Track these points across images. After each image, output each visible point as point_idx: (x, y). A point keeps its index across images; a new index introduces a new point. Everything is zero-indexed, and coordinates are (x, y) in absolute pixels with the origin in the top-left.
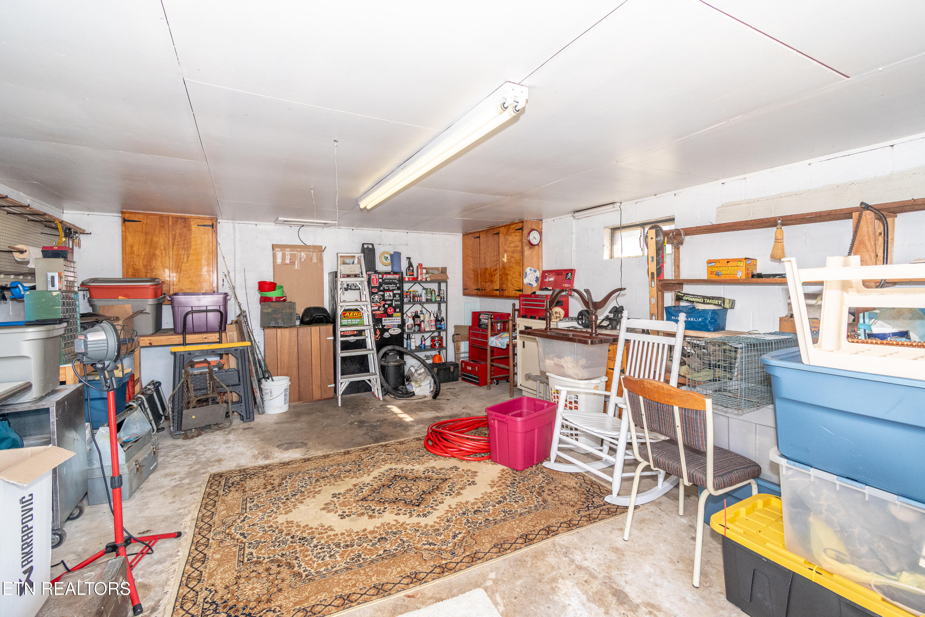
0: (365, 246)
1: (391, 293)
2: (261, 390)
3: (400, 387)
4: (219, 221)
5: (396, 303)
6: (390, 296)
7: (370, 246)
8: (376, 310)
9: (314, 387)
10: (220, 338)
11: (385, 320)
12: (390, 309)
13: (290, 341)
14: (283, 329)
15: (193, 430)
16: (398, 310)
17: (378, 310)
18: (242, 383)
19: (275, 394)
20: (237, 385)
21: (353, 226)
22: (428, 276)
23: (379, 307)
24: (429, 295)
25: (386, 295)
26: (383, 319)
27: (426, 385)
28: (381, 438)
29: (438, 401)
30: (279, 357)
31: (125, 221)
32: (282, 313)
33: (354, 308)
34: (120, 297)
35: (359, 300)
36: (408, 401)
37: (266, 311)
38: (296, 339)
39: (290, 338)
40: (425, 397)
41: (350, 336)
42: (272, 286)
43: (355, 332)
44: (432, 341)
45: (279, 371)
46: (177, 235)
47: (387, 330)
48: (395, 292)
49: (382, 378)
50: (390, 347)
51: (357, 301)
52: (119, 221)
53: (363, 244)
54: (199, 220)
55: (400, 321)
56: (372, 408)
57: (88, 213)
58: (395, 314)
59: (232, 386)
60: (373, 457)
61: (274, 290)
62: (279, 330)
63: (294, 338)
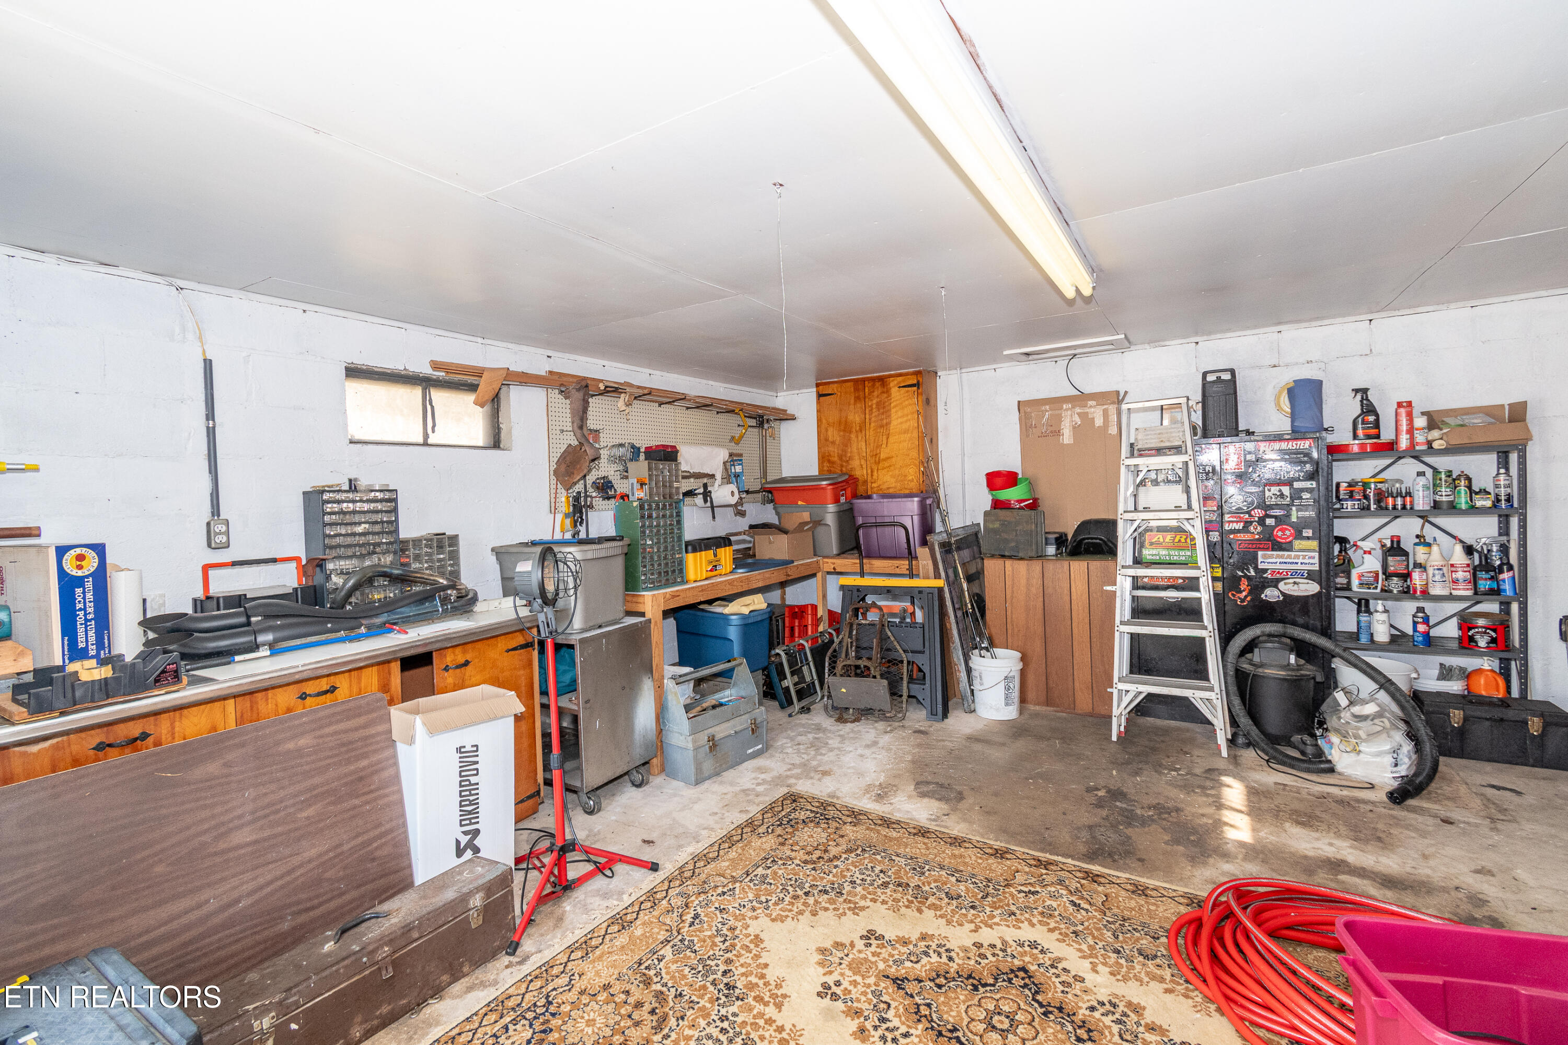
0: (1211, 378)
1: (1286, 490)
2: (969, 671)
3: (1296, 738)
4: (939, 374)
5: (1301, 514)
6: (1282, 495)
7: (1226, 376)
8: (1239, 531)
9: (1077, 684)
10: (910, 569)
11: (1264, 556)
12: (1283, 530)
13: (1028, 585)
14: (1016, 562)
15: (851, 710)
16: (1308, 533)
17: (1245, 529)
18: (927, 652)
19: (987, 682)
20: (920, 652)
21: (1196, 333)
22: (1435, 434)
23: (1247, 524)
24: (1444, 490)
25: (1267, 494)
26: (1260, 553)
27: (1379, 754)
28: (1110, 855)
29: (1404, 813)
30: (1009, 613)
31: (820, 396)
32: (1016, 531)
33: (1174, 523)
34: (800, 503)
35: (1185, 507)
36: (1300, 783)
37: (991, 526)
38: (1040, 582)
39: (1028, 579)
40: (1372, 787)
41: (1166, 588)
42: (1010, 479)
43: (1180, 581)
44: (1461, 627)
45: (1010, 640)
46: (874, 406)
47: (1275, 583)
48: (1297, 485)
49: (1237, 701)
50: (1270, 628)
51: (1178, 508)
52: (814, 395)
53: (1205, 375)
54: (900, 379)
55: (1316, 560)
56: (1176, 770)
57: (797, 392)
58: (1297, 544)
59: (912, 652)
60: (1033, 893)
61: (1016, 485)
62: (1008, 563)
63: (1036, 581)
